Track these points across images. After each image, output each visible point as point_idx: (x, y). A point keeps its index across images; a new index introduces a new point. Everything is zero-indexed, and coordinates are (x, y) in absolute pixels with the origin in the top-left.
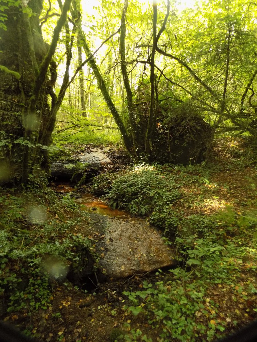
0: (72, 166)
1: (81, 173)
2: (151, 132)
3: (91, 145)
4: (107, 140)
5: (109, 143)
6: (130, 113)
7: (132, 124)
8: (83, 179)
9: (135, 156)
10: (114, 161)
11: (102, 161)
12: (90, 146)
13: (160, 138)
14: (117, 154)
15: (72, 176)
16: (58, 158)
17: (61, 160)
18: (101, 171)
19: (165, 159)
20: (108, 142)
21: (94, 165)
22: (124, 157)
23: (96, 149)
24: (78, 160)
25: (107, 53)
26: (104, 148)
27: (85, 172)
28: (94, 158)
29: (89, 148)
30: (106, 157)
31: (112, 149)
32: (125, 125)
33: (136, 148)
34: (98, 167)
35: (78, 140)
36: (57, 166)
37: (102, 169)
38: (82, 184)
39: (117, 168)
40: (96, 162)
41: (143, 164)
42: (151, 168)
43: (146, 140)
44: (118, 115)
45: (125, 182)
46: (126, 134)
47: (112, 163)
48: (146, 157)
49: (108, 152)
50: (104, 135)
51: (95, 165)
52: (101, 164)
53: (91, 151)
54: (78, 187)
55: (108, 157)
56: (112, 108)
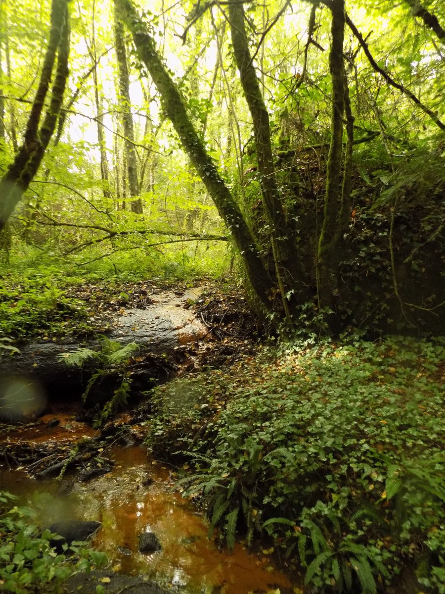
0: (86, 353)
1: (116, 374)
2: (336, 237)
3: (151, 284)
4: (193, 270)
5: (199, 278)
6: (264, 180)
7: (272, 214)
8: (121, 393)
9: (283, 314)
10: (217, 328)
11: (180, 331)
12: (148, 287)
13: (362, 254)
14: (224, 307)
15: (86, 384)
16: (46, 327)
17: (55, 335)
18: (179, 363)
19: (383, 321)
20: (198, 274)
21: (157, 345)
22: (245, 316)
23: (163, 294)
24: (108, 333)
25: (187, 68)
26: (186, 292)
27: (128, 369)
28: (157, 322)
29: (144, 293)
30: (193, 317)
31: (210, 295)
32: (247, 220)
33: (286, 290)
34: (170, 351)
35: (117, 271)
36: (42, 354)
37: (180, 356)
38: (118, 410)
39: (228, 351)
40: (161, 335)
41: (311, 341)
42: (341, 353)
43: (320, 265)
44: (226, 190)
45: (266, 417)
46: (254, 246)
47: (210, 336)
48: (320, 317)
49: (198, 304)
50: (185, 258)
51: (160, 345)
52: (179, 342)
53: (150, 302)
54: (104, 422)
55: (198, 317)
56: (207, 170)
